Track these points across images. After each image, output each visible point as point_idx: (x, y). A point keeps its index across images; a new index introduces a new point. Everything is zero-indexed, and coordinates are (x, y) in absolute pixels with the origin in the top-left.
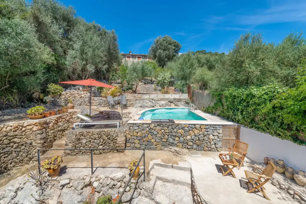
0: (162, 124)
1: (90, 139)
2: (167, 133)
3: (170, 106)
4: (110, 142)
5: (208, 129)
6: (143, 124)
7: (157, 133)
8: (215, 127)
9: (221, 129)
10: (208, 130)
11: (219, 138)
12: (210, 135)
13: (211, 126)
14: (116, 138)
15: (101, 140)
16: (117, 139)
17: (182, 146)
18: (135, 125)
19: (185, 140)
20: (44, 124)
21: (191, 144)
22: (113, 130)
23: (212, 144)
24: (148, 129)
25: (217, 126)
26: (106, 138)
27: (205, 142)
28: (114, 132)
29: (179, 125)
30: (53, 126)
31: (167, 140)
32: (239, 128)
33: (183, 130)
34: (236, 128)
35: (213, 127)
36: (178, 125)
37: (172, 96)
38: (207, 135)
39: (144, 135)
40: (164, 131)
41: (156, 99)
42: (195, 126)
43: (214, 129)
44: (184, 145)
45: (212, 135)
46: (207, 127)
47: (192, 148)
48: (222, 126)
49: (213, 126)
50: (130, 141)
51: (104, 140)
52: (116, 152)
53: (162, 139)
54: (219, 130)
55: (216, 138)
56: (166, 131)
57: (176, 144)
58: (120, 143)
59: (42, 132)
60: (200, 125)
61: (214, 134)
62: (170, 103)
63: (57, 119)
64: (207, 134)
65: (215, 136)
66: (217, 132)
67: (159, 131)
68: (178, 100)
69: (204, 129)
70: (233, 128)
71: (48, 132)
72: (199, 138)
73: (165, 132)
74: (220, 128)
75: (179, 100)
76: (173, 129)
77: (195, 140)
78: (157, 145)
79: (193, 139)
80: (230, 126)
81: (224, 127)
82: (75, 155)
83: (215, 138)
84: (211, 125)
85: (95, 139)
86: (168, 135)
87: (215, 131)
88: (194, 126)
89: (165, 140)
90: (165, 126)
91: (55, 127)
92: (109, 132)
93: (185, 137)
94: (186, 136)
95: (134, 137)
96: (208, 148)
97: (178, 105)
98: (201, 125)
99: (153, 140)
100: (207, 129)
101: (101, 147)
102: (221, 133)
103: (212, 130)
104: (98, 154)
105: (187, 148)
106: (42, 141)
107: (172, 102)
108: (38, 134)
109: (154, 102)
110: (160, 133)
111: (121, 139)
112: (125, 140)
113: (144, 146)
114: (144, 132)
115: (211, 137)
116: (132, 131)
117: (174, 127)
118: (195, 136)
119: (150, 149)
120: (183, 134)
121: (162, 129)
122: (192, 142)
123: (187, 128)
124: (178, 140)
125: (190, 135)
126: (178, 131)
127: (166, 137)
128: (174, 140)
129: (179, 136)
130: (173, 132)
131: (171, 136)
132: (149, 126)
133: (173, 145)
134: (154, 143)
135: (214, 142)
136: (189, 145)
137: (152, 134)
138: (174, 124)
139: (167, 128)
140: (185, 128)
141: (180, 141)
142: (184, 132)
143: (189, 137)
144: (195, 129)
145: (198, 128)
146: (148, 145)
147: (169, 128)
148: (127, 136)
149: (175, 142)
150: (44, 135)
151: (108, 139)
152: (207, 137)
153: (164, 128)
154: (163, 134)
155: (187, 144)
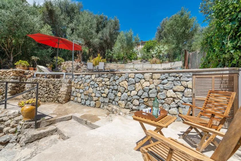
0: (103, 74)
1: (40, 87)
2: (108, 85)
4: (53, 91)
5: (165, 79)
6: (86, 75)
7: (97, 86)
8: (177, 75)
9: (190, 79)
10: (165, 81)
11: (186, 97)
12: (167, 90)
13: (170, 75)
14: (59, 88)
15: (48, 88)
16: (59, 89)
17: (126, 105)
18: (79, 77)
19: (129, 96)
21: (137, 102)
22: (59, 80)
23: (171, 106)
24: (89, 80)
25: (181, 74)
26: (52, 87)
27: (159, 102)
28: (59, 82)
29: (124, 75)
31: (107, 95)
32: (235, 76)
33: (128, 82)
34: (227, 76)
35: (174, 76)
36: (122, 75)
38: (164, 90)
39: (85, 87)
40: (104, 82)
42: (143, 75)
43: (176, 79)
44: (127, 104)
45: (171, 91)
46: (163, 77)
48: (191, 74)
49: (175, 74)
50: (74, 94)
51: (50, 89)
52: (57, 103)
53: (102, 93)
54: (186, 81)
55: (180, 95)
56: (107, 83)
57: (117, 102)
58: (62, 93)
59: (16, 78)
60: (151, 74)
61: (175, 88)
64: (162, 88)
65: (179, 92)
66: (182, 85)
67: (100, 83)
69: (158, 79)
70: (219, 76)
72: (149, 95)
73: (105, 85)
74: (188, 77)
76: (116, 81)
77: (143, 97)
78: (97, 101)
79: (140, 96)
80: (210, 73)
81: (196, 75)
83: (178, 96)
84: (169, 73)
85: (44, 87)
86: (109, 89)
87: (177, 83)
88: (141, 75)
89: (105, 95)
90: (106, 76)
92: (55, 81)
93: (129, 92)
94: (131, 91)
95: (77, 90)
98: (153, 73)
99: (93, 95)
100: (163, 80)
101: (46, 95)
102: (190, 86)
103: (173, 81)
104: (43, 102)
105: (132, 108)
108: (13, 78)
110: (101, 85)
111: (63, 89)
112: (66, 91)
113: (84, 100)
114: (86, 84)
115: (170, 93)
116: (76, 83)
117: (117, 77)
118: (143, 91)
119: (90, 105)
120: (127, 88)
121: (102, 81)
122: (138, 100)
123: (133, 79)
124: (120, 97)
125: (136, 89)
126: (120, 84)
127: (107, 91)
128: (116, 96)
129: (121, 90)
130: (115, 84)
131: (112, 90)
132: (91, 77)
133: (114, 102)
134: (94, 97)
135: (176, 102)
136: (134, 105)
137: (93, 86)
138: (115, 74)
139: (108, 79)
140: (130, 79)
141: (122, 98)
142: (129, 85)
143: (134, 93)
144: (143, 80)
145: (148, 79)
146: (88, 100)
147: (111, 80)
148: (72, 89)
149: (117, 99)
150: (18, 81)
151: (53, 88)
152: (163, 93)
153: (105, 79)
154: (103, 88)
155: (132, 103)
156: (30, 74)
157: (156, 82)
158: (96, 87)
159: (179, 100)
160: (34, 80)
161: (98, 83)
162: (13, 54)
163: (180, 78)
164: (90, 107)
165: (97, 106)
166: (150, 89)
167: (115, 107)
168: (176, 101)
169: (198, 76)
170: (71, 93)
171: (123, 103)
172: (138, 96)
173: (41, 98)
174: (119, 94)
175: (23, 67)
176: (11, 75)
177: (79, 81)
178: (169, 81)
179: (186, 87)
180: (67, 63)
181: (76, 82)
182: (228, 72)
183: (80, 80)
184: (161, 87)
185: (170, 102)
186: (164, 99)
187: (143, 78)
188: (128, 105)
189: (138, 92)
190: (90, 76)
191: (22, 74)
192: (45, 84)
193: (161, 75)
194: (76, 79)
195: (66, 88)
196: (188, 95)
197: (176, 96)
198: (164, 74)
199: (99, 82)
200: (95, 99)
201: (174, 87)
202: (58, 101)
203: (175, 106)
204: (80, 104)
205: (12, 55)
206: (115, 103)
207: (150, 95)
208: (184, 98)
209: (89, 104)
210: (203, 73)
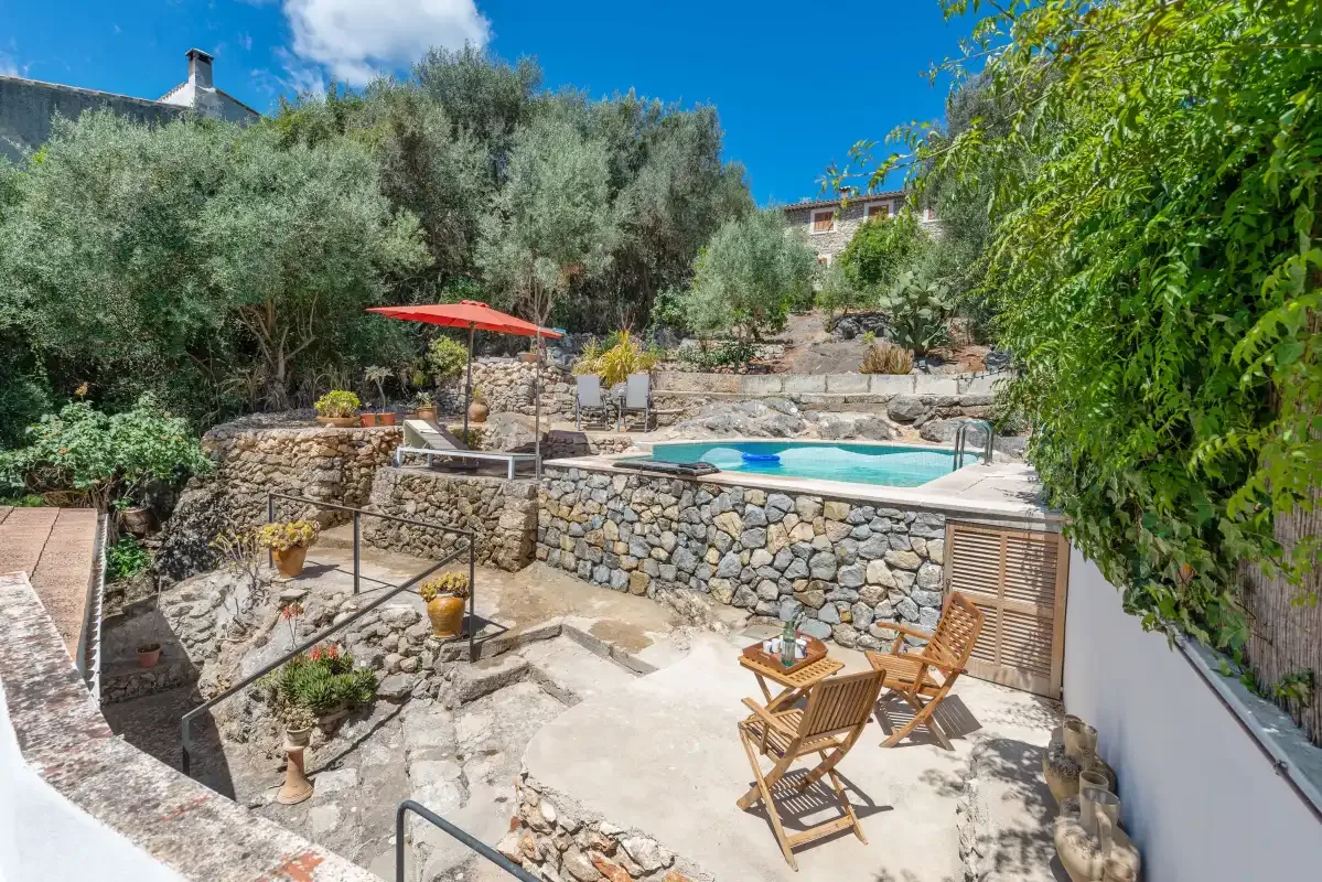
0: (654, 478)
1: (427, 504)
2: (672, 520)
3: (885, 438)
4: (476, 525)
5: (863, 523)
6: (591, 472)
7: (636, 518)
8: (901, 515)
9: (939, 533)
10: (863, 530)
11: (922, 588)
12: (869, 560)
13: (880, 511)
14: (496, 514)
15: (455, 512)
16: (497, 519)
17: (734, 593)
18: (565, 476)
19: (744, 566)
20: (341, 442)
21: (770, 590)
22: (492, 484)
23: (878, 610)
24: (604, 495)
25: (912, 515)
26: (469, 509)
27: (842, 596)
28: (494, 491)
29: (726, 489)
30: (370, 456)
31: (671, 553)
32: (1061, 540)
33: (741, 516)
34: (1041, 537)
35: (891, 518)
36: (721, 491)
37: (915, 387)
38: (857, 559)
39: (591, 517)
40: (660, 509)
41: (818, 401)
42: (794, 500)
43: (895, 527)
44: (738, 593)
45: (881, 563)
46: (857, 514)
47: (777, 616)
48: (943, 518)
49: (893, 511)
50: (547, 538)
51: (462, 515)
52: (490, 567)
53: (653, 546)
54: (927, 539)
55: (904, 580)
56: (668, 512)
57: (706, 582)
58: (507, 533)
59: (329, 465)
60: (819, 499)
61: (892, 556)
62: (895, 425)
63: (388, 438)
64: (852, 551)
65: (903, 569)
66: (912, 550)
67: (643, 507)
68: (944, 410)
69: (842, 521)
70: (1021, 535)
71: (350, 469)
72: (809, 569)
73: (664, 516)
74: (933, 527)
75: (951, 408)
76: (699, 508)
77: (791, 575)
78: (634, 572)
79: (782, 571)
80: (996, 522)
81: (956, 523)
82: (385, 548)
83: (899, 581)
84: (877, 505)
85: (440, 508)
86: (676, 534)
87: (899, 543)
88: (788, 499)
89: (663, 555)
90: (667, 487)
91: (378, 460)
92: (478, 488)
93: (746, 554)
94: (752, 550)
95: (561, 524)
96: (858, 630)
97: (938, 436)
98: (827, 498)
99: (620, 547)
100: (856, 525)
101: (451, 536)
102: (937, 555)
103: (886, 533)
105: (754, 608)
106: (325, 491)
107: (912, 421)
108: (319, 467)
109: (794, 410)
110: (647, 516)
111: (511, 521)
112: (522, 527)
113: (589, 564)
114: (592, 506)
115: (877, 572)
116: (556, 496)
117: (703, 495)
118: (790, 555)
119: (609, 582)
120: (738, 539)
121: (652, 503)
122: (775, 581)
123: (758, 510)
124: (716, 565)
125: (770, 545)
126: (716, 520)
127: (668, 539)
128: (701, 559)
129: (719, 544)
130: (698, 521)
131: (689, 539)
132: (611, 483)
133: (693, 582)
134: (623, 558)
135: (894, 602)
136: (761, 598)
137: (619, 518)
138: (699, 483)
139: (674, 500)
140: (749, 508)
141: (723, 570)
142: (746, 529)
143: (762, 556)
144: (793, 518)
145: (808, 516)
146: (601, 562)
147: (684, 502)
148: (541, 517)
149: (704, 572)
150: (335, 475)
151: (474, 513)
152: (853, 567)
153: (662, 498)
154: (655, 526)
155: (754, 590)
156: (369, 442)
157: (835, 529)
158: (632, 523)
159: (902, 596)
160: (399, 478)
161: (639, 509)
162: (284, 349)
163: (908, 525)
164: (610, 591)
165: (637, 587)
166: (815, 551)
167: (697, 599)
168: (894, 598)
169: (961, 528)
170: (536, 531)
171: (725, 589)
172: (777, 570)
173: (431, 546)
174: (712, 555)
175: (343, 416)
176: (313, 452)
177: (567, 493)
178: (874, 531)
179: (925, 558)
180: (483, 367)
181: (555, 494)
182: (1042, 527)
183: (568, 489)
184: (848, 547)
185: (875, 599)
186: (857, 589)
187: (792, 509)
188: (744, 596)
189: (774, 555)
190: (607, 479)
191: (343, 448)
192: (441, 496)
193: (851, 509)
194: (555, 483)
195: (523, 517)
196: (928, 583)
197: (893, 584)
198: (861, 507)
199: (640, 504)
200: (627, 562)
201: (889, 551)
202: (495, 561)
203: (889, 612)
204: (573, 574)
205: (281, 355)
206: (699, 586)
207: (814, 571)
208: (917, 592)
209: (606, 578)
210: (976, 521)
